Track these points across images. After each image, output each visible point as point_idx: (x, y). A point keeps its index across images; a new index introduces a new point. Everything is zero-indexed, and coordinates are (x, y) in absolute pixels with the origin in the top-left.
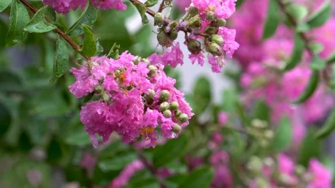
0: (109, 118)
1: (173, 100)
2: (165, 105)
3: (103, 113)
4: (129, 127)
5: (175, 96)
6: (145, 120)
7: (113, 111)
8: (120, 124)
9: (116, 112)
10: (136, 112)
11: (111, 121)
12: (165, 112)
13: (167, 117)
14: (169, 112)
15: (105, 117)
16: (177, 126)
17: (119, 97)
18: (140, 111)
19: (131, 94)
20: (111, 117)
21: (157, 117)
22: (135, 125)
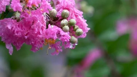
0: (17, 32)
1: (72, 18)
2: (64, 21)
3: (12, 28)
4: (34, 39)
5: (73, 14)
6: (47, 34)
7: (22, 27)
8: (26, 37)
9: (24, 27)
10: (39, 27)
11: (19, 34)
12: (64, 28)
13: (65, 31)
14: (67, 27)
15: (14, 31)
16: (74, 39)
17: (26, 15)
18: (42, 27)
19: (34, 13)
20: (19, 31)
21: (57, 31)
22: (38, 38)
